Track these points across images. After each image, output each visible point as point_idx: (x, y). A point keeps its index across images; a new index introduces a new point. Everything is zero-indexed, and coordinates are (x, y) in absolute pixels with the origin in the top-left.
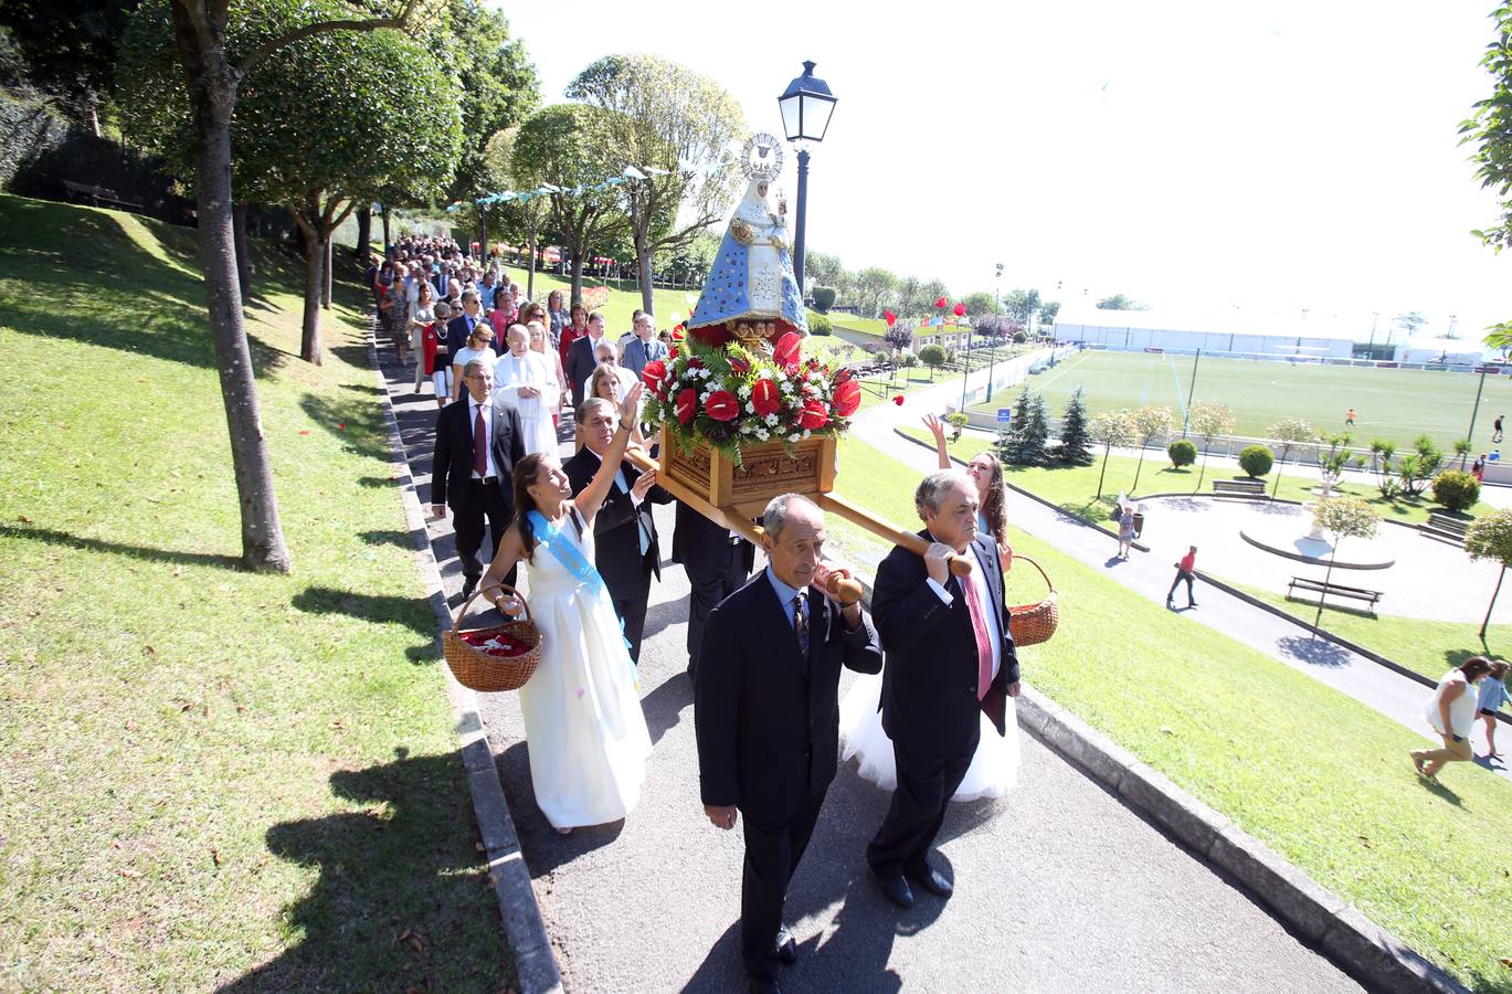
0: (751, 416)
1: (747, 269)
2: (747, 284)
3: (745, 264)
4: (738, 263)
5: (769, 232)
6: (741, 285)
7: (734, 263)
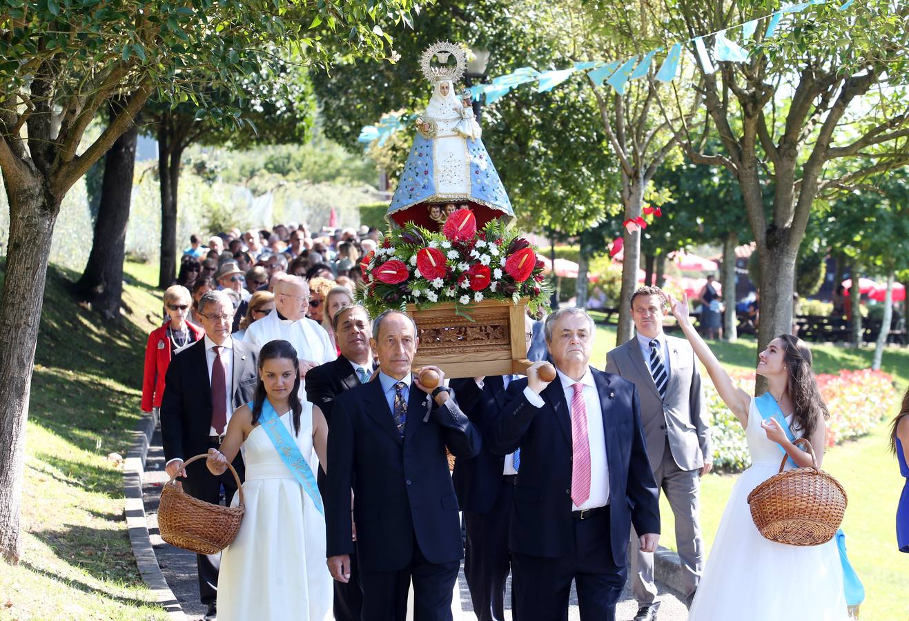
0: (418, 280)
1: (432, 159)
2: (432, 171)
3: (430, 155)
4: (424, 155)
5: (454, 125)
6: (426, 173)
7: (420, 155)
